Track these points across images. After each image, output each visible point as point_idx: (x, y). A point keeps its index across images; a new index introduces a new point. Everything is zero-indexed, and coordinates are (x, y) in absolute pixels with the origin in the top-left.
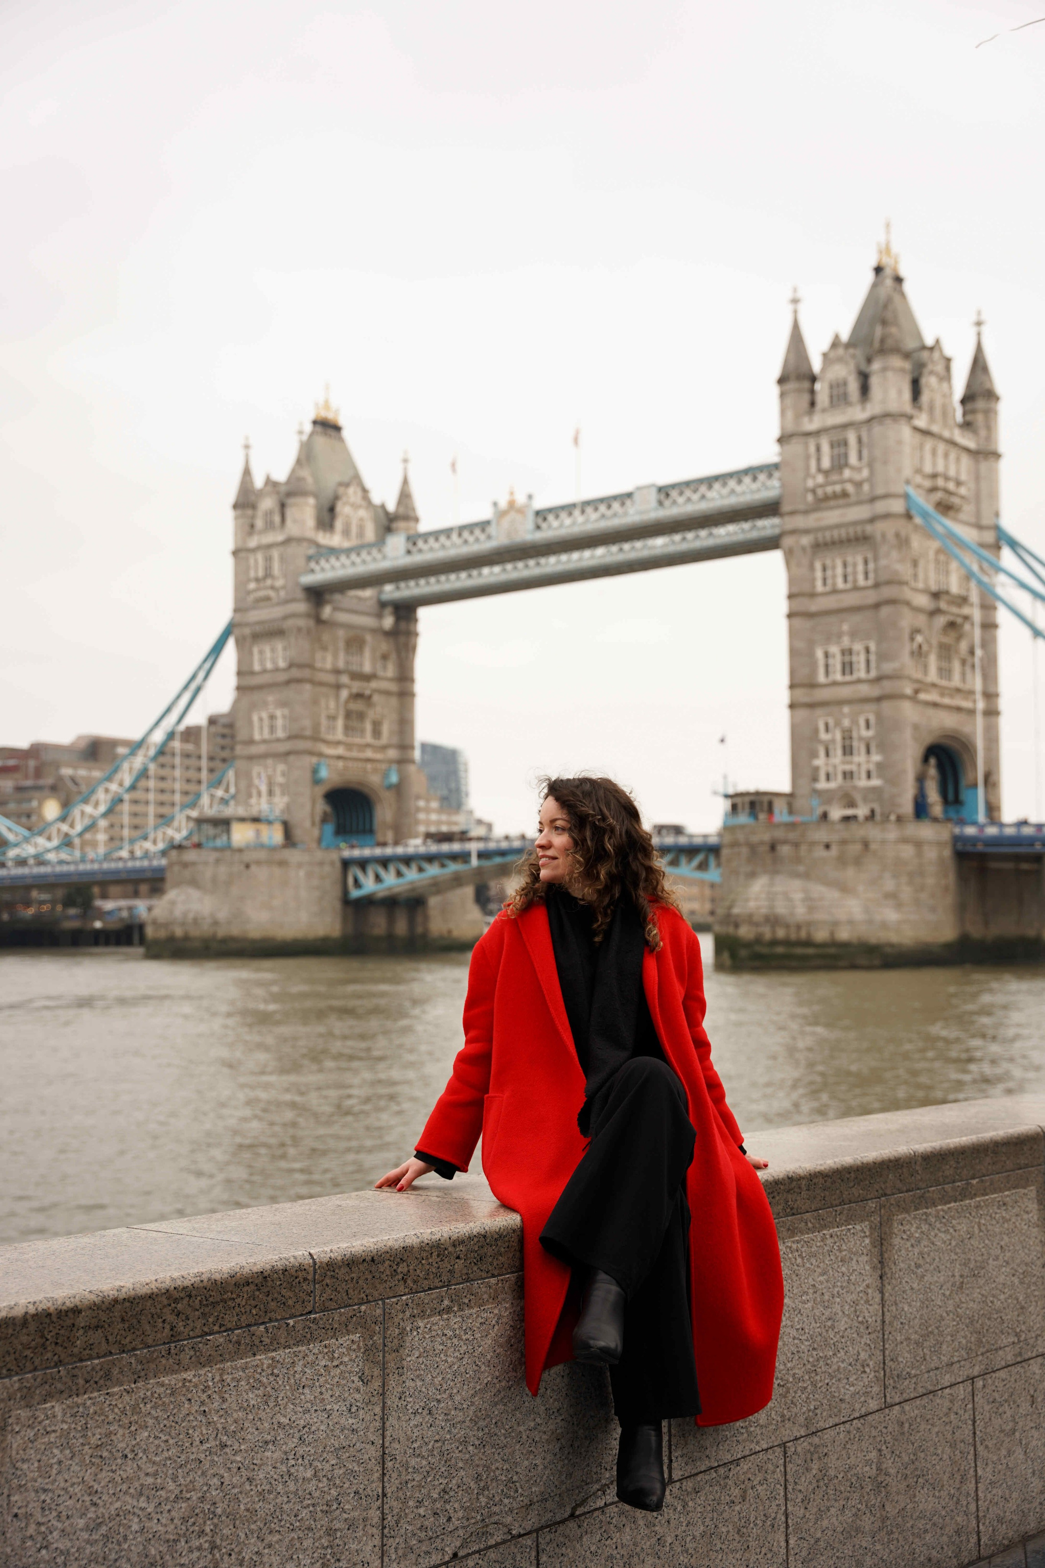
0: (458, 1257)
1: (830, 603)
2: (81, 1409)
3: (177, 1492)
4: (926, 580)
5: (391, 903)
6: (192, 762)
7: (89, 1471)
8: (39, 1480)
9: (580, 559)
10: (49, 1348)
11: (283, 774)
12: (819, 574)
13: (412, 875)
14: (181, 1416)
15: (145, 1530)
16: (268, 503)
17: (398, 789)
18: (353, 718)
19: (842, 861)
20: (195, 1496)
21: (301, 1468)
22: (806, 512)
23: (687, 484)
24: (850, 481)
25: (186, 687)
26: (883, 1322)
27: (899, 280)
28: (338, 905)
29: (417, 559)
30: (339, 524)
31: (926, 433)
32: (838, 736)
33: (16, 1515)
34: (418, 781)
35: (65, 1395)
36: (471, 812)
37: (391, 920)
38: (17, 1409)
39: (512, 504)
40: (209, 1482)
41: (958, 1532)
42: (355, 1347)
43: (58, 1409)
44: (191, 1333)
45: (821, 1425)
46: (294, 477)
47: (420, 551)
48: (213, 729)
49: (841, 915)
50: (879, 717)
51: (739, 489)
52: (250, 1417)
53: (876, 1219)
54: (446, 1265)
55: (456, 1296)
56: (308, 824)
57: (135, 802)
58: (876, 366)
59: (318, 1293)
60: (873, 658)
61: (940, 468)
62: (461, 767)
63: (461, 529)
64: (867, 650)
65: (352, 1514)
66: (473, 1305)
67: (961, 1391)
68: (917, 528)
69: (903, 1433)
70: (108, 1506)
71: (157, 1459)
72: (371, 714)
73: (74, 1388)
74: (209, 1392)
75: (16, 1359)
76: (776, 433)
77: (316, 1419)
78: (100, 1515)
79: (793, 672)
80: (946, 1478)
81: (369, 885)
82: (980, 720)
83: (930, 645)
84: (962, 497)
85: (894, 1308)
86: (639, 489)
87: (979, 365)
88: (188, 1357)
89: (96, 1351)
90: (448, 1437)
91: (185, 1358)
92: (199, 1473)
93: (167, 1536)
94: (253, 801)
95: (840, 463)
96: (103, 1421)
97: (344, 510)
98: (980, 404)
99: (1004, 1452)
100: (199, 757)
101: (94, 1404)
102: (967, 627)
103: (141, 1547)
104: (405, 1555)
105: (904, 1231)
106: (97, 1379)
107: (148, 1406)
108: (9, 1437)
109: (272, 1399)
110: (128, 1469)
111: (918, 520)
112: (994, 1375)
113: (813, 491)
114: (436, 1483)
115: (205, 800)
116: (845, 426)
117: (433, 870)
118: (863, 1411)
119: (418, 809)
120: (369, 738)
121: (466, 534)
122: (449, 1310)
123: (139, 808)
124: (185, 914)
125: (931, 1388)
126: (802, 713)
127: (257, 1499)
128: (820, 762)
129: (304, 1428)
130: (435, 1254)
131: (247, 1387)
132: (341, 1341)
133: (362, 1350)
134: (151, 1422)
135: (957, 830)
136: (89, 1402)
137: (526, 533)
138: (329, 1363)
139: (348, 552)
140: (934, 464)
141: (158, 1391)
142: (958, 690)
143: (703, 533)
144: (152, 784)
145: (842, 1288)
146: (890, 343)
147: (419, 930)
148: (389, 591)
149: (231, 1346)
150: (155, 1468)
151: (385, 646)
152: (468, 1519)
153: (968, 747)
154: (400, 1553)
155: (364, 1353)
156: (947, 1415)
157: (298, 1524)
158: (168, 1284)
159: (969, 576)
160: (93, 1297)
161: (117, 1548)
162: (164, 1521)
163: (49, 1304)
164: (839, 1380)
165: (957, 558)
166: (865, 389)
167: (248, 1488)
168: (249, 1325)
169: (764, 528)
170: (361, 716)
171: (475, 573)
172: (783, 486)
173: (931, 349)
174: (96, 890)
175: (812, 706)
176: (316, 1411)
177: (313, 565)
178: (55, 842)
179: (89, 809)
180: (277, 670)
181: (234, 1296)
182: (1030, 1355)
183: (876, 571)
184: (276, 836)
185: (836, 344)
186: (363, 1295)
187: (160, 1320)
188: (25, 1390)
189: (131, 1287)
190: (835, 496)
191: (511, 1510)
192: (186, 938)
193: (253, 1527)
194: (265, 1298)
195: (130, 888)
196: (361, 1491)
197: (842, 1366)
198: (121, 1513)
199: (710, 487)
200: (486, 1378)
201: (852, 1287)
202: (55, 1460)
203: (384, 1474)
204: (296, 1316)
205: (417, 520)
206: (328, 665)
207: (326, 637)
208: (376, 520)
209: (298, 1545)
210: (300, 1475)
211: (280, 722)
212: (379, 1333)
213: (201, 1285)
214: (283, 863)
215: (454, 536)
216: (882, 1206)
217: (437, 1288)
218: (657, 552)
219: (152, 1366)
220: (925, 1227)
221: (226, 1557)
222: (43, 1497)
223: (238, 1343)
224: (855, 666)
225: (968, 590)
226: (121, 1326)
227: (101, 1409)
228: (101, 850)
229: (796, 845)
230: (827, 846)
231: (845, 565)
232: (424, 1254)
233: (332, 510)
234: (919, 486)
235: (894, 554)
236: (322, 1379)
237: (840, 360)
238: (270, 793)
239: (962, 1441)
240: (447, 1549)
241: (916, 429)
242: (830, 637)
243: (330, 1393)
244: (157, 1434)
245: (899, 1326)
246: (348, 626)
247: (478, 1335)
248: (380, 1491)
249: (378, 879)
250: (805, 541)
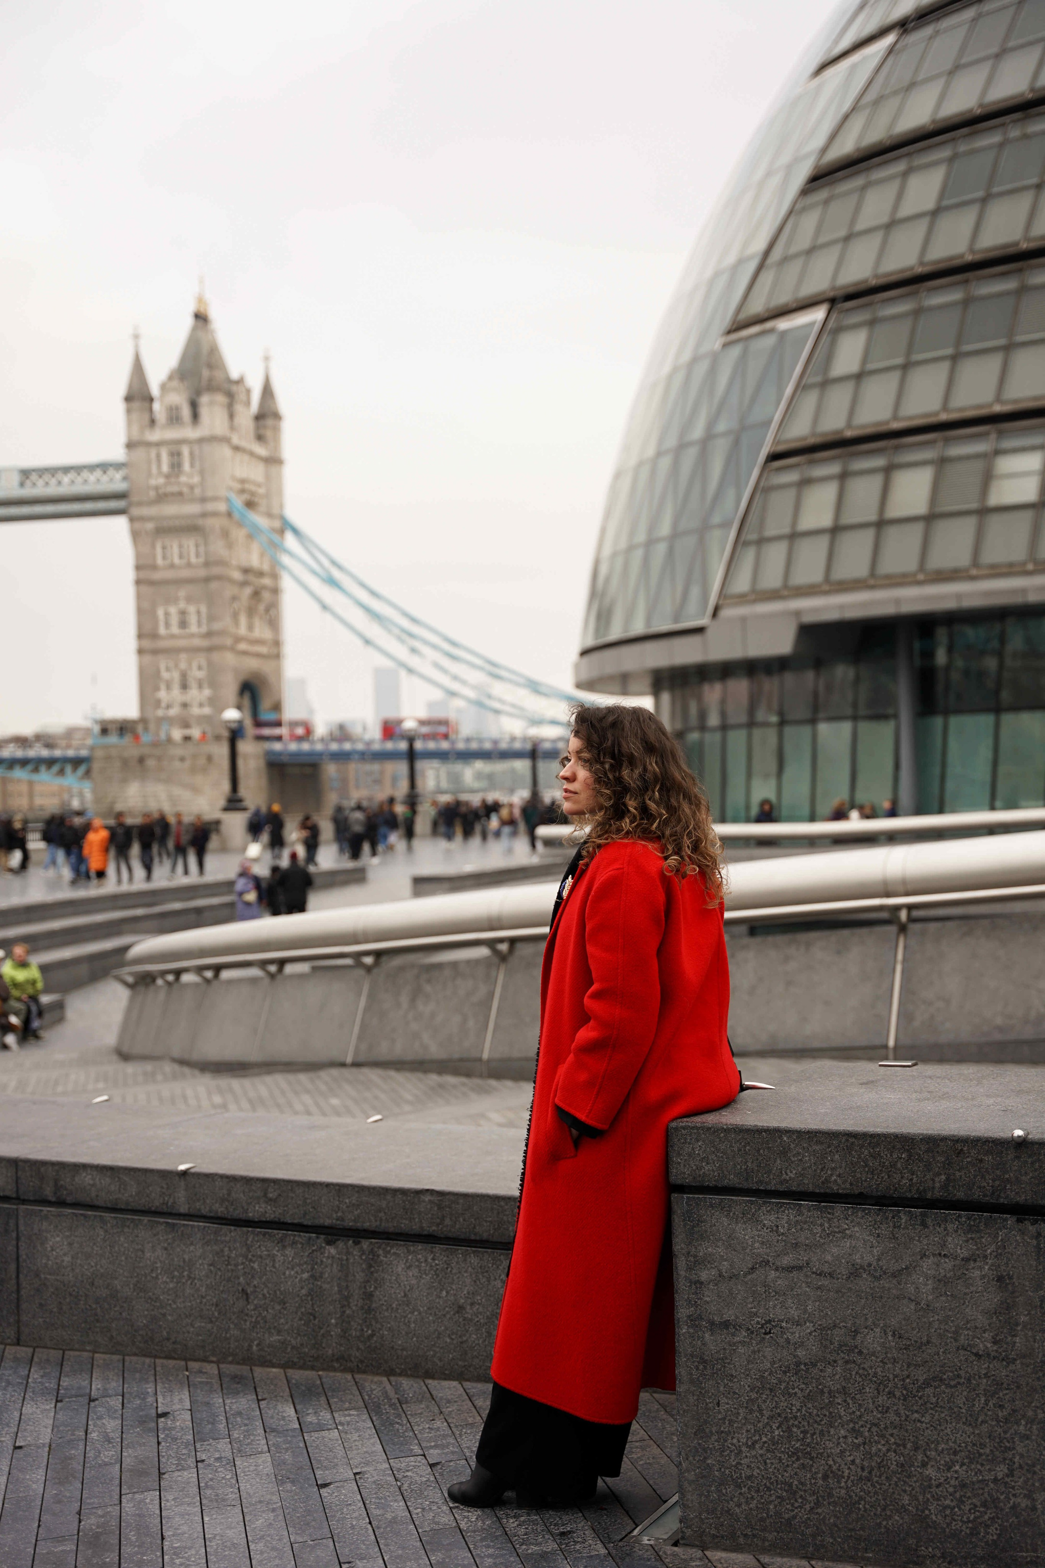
1: (169, 574)
4: (238, 560)
12: (159, 552)
19: (193, 770)
22: (150, 504)
24: (184, 483)
31: (237, 449)
32: (176, 675)
50: (210, 664)
51: (91, 479)
58: (203, 398)
60: (204, 619)
61: (245, 474)
64: (198, 612)
68: (233, 522)
76: (123, 438)
79: (138, 626)
82: (271, 663)
83: (242, 610)
84: (260, 495)
87: (267, 391)
95: (176, 470)
98: (270, 422)
102: (263, 593)
111: (234, 516)
113: (155, 489)
116: (180, 442)
126: (148, 658)
128: (162, 694)
135: (266, 747)
140: (243, 471)
142: (257, 641)
146: (211, 382)
153: (264, 682)
159: (264, 554)
165: (256, 540)
166: (195, 416)
172: (129, 481)
173: (238, 383)
175: (156, 652)
183: (207, 553)
185: (171, 378)
190: (173, 494)
199: (65, 474)
224: (189, 624)
225: (263, 565)
229: (159, 759)
230: (182, 760)
231: (180, 546)
234: (234, 490)
235: (219, 542)
237: (175, 389)
241: (233, 447)
242: (170, 600)
250: (150, 526)
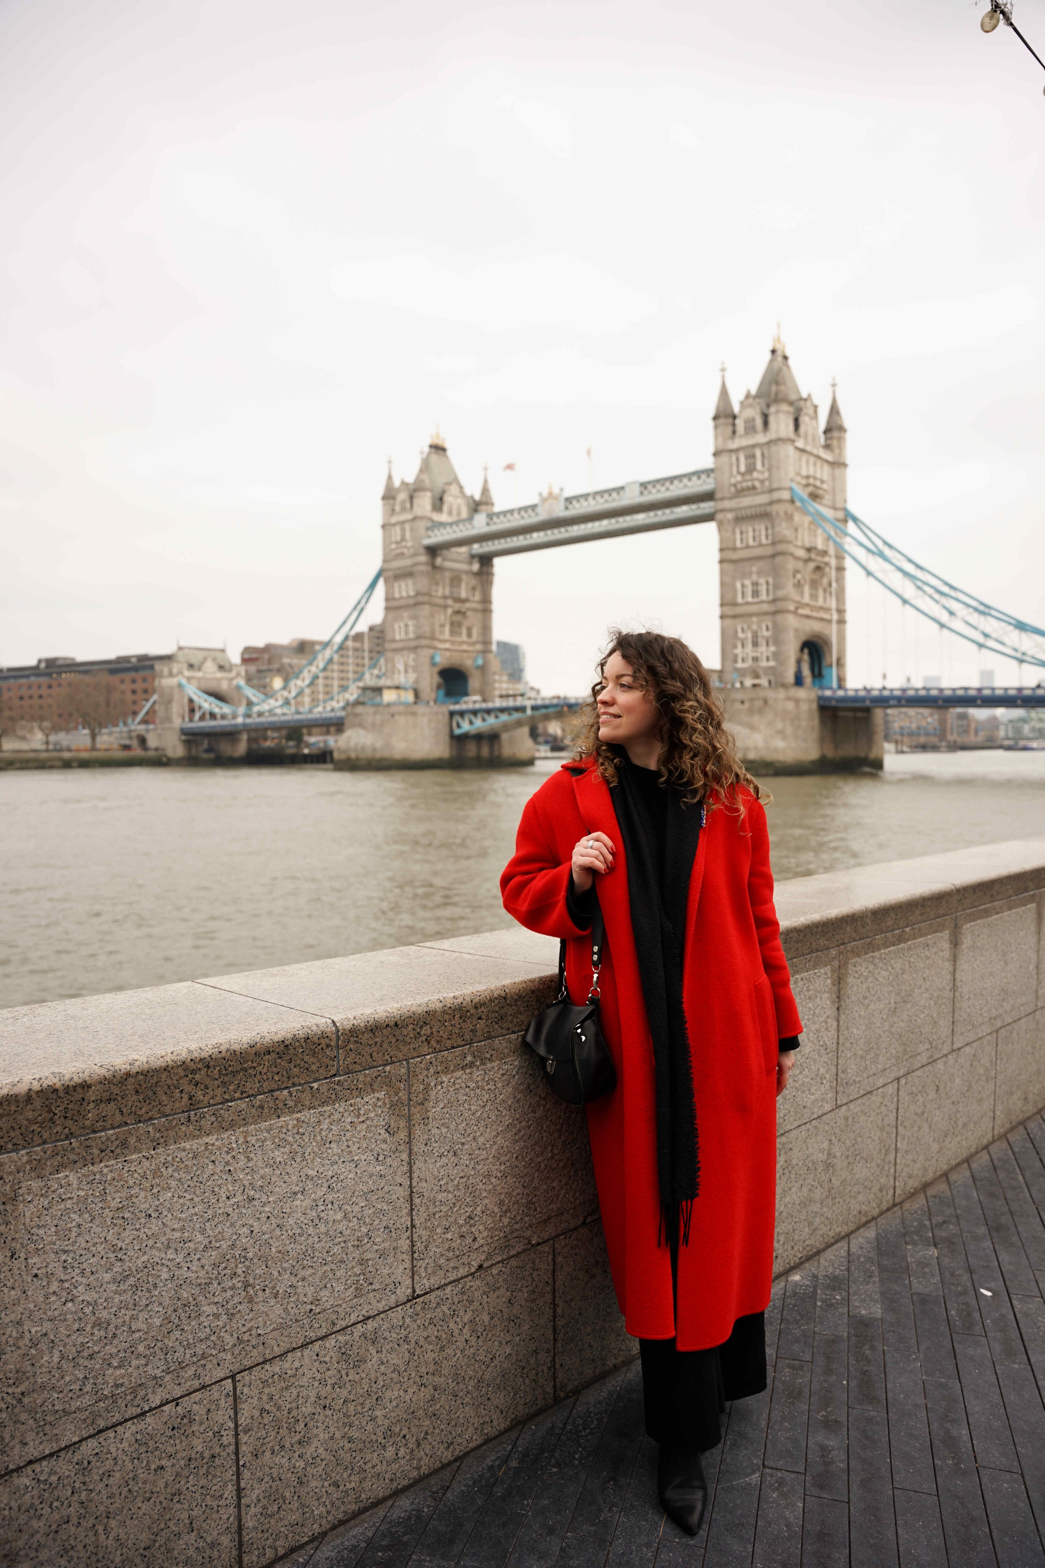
0: (480, 1018)
1: (744, 554)
2: (98, 1177)
3: (206, 1242)
4: (803, 541)
5: (479, 737)
6: (360, 653)
7: (111, 1231)
8: (58, 1243)
9: (593, 528)
10: (58, 1122)
11: (414, 660)
12: (738, 536)
13: (491, 720)
14: (205, 1176)
15: (176, 1278)
16: (402, 496)
17: (483, 669)
18: (455, 626)
19: (751, 711)
20: (224, 1245)
21: (331, 1212)
22: (731, 498)
23: (658, 481)
24: (757, 479)
25: (355, 608)
26: (838, 1043)
27: (785, 358)
28: (447, 739)
29: (493, 528)
30: (445, 508)
31: (803, 451)
32: (749, 635)
33: (36, 1276)
34: (495, 664)
35: (79, 1165)
36: (527, 683)
37: (479, 748)
38: (27, 1181)
39: (550, 494)
40: (239, 1232)
41: (881, 1190)
42: (380, 1103)
43: (73, 1178)
44: (211, 1101)
45: (789, 1127)
46: (418, 480)
47: (495, 523)
48: (372, 634)
49: (750, 743)
50: (775, 625)
51: (689, 484)
52: (278, 1172)
53: (836, 963)
54: (468, 1026)
55: (478, 1052)
56: (428, 690)
57: (326, 678)
58: (773, 409)
59: (341, 1057)
60: (771, 588)
61: (811, 472)
62: (521, 656)
63: (520, 510)
64: (767, 583)
65: (382, 1245)
66: (494, 1058)
67: (891, 1089)
68: (797, 509)
69: (847, 1126)
70: (134, 1260)
71: (183, 1216)
72: (466, 623)
73: (89, 1158)
74: (234, 1154)
75: (22, 1134)
76: (712, 450)
77: (345, 1171)
78: (127, 1269)
79: (722, 596)
80: (875, 1153)
81: (466, 727)
82: (834, 626)
83: (805, 581)
84: (825, 490)
85: (846, 1032)
86: (629, 484)
87: (834, 410)
88: (209, 1123)
89: (110, 1122)
90: (473, 1173)
91: (206, 1124)
92: (228, 1224)
93: (199, 1281)
94: (396, 676)
95: (751, 469)
96: (123, 1186)
97: (448, 499)
98: (835, 434)
99: (916, 1129)
100: (363, 651)
101: (111, 1171)
102: (827, 569)
103: (173, 1292)
104: (434, 1272)
105: (856, 972)
106: (113, 1149)
107: (170, 1170)
108: (21, 1206)
109: (299, 1155)
110: (153, 1227)
111: (798, 504)
112: (913, 1074)
113: (735, 485)
114: (462, 1211)
115: (367, 676)
116: (754, 446)
117: (504, 717)
118: (820, 1113)
119: (495, 681)
120: (464, 637)
121: (523, 513)
122: (471, 1065)
123: (329, 682)
124: (356, 745)
125: (869, 1089)
126: (728, 622)
127: (288, 1242)
128: (739, 650)
129: (332, 1177)
130: (457, 1017)
131: (273, 1146)
132: (366, 1099)
133: (388, 1106)
134: (173, 1184)
135: (820, 693)
136: (105, 1170)
137: (560, 511)
138: (356, 1120)
139: (451, 524)
140: (808, 469)
141: (179, 1156)
142: (821, 608)
143: (668, 511)
144: (336, 667)
145: (809, 1020)
146: (781, 396)
147: (496, 753)
148: (476, 548)
149: (254, 1110)
150: (181, 1223)
151: (474, 581)
152: (492, 1237)
153: (827, 643)
154: (430, 1271)
155: (389, 1108)
156: (879, 1107)
157: (330, 1258)
158: (184, 1055)
159: (829, 538)
160: (103, 1072)
161: (147, 1295)
162: (194, 1268)
163: (56, 1080)
164: (803, 1092)
165: (821, 526)
166: (766, 423)
167: (279, 1233)
168: (273, 1091)
169: (705, 508)
170: (460, 624)
171: (528, 536)
172: (716, 483)
173: (806, 400)
174: (305, 731)
175: (734, 617)
176: (344, 1162)
177: (430, 533)
178: (280, 702)
179: (299, 683)
180: (409, 597)
181: (255, 1064)
182: (938, 1056)
183: (773, 535)
184: (410, 697)
185: (748, 396)
186: (387, 1057)
187: (177, 1091)
188: (35, 1162)
189: (145, 1060)
190: (748, 489)
191: (530, 1226)
192: (357, 759)
193: (285, 1265)
194: (287, 1065)
195: (324, 729)
196: (390, 1226)
197: (806, 1080)
198: (149, 1265)
199: (672, 483)
200: (507, 1120)
201: (816, 1019)
202: (74, 1224)
203: (412, 1209)
204: (320, 1080)
205: (492, 504)
206: (440, 593)
207: (438, 576)
208: (468, 505)
209: (331, 1276)
210: (331, 1219)
211: (411, 629)
212: (404, 1090)
213: (219, 1056)
214: (414, 714)
215: (516, 514)
216: (841, 953)
217: (460, 1046)
218: (640, 523)
219: (172, 1133)
220: (871, 967)
221: (260, 1293)
222: (64, 1257)
223: (262, 1107)
224: (760, 593)
225: (828, 547)
226: (135, 1097)
227: (119, 1175)
228: (307, 707)
230: (742, 702)
231: (754, 531)
232: (447, 1017)
233: (441, 499)
234: (799, 483)
235: (784, 525)
236: (348, 1134)
237: (751, 406)
238: (406, 671)
239: (889, 1125)
240: (473, 1263)
241: (797, 448)
242: (746, 575)
243: (357, 1145)
244: (181, 1194)
245: (850, 1045)
246: (451, 570)
247: (499, 1085)
248: (409, 1224)
249: (471, 723)
250: (730, 516)
